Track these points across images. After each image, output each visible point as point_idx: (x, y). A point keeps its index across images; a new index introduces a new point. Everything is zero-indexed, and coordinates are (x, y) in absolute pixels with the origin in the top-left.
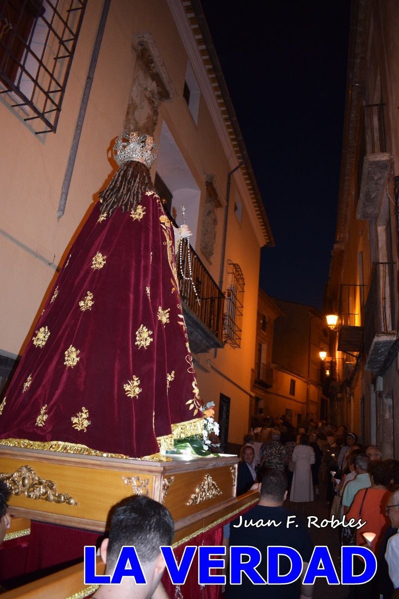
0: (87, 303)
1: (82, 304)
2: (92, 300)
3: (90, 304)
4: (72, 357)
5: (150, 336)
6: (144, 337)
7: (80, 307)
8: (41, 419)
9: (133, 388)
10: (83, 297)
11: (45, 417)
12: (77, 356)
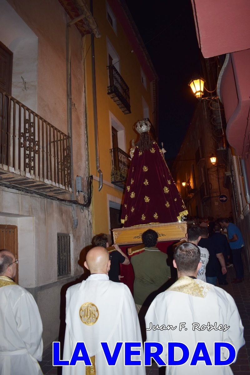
0: (146, 183)
1: (144, 183)
2: (148, 182)
3: (147, 183)
4: (147, 199)
5: (168, 189)
6: (166, 190)
7: (144, 184)
8: (143, 218)
9: (168, 205)
10: (144, 181)
11: (145, 218)
12: (149, 199)
